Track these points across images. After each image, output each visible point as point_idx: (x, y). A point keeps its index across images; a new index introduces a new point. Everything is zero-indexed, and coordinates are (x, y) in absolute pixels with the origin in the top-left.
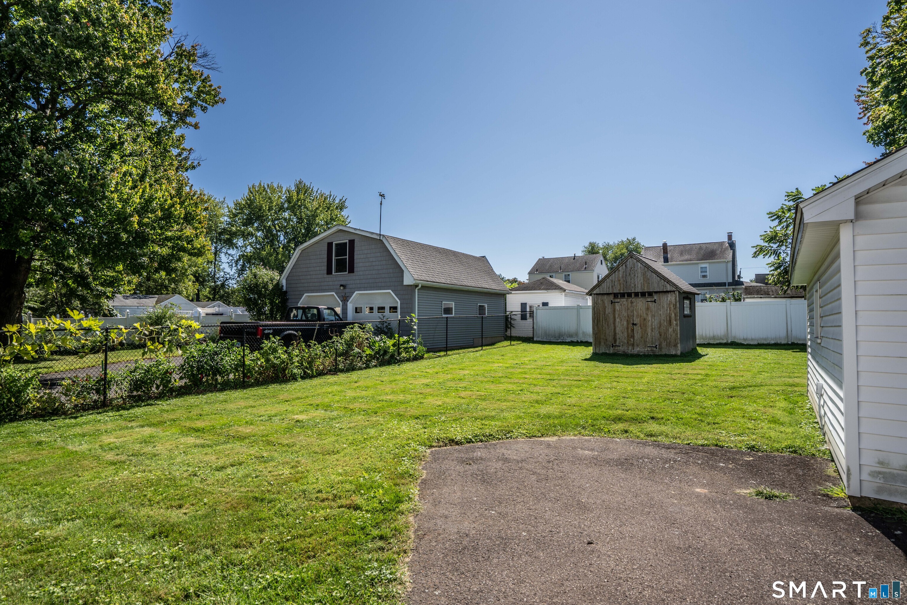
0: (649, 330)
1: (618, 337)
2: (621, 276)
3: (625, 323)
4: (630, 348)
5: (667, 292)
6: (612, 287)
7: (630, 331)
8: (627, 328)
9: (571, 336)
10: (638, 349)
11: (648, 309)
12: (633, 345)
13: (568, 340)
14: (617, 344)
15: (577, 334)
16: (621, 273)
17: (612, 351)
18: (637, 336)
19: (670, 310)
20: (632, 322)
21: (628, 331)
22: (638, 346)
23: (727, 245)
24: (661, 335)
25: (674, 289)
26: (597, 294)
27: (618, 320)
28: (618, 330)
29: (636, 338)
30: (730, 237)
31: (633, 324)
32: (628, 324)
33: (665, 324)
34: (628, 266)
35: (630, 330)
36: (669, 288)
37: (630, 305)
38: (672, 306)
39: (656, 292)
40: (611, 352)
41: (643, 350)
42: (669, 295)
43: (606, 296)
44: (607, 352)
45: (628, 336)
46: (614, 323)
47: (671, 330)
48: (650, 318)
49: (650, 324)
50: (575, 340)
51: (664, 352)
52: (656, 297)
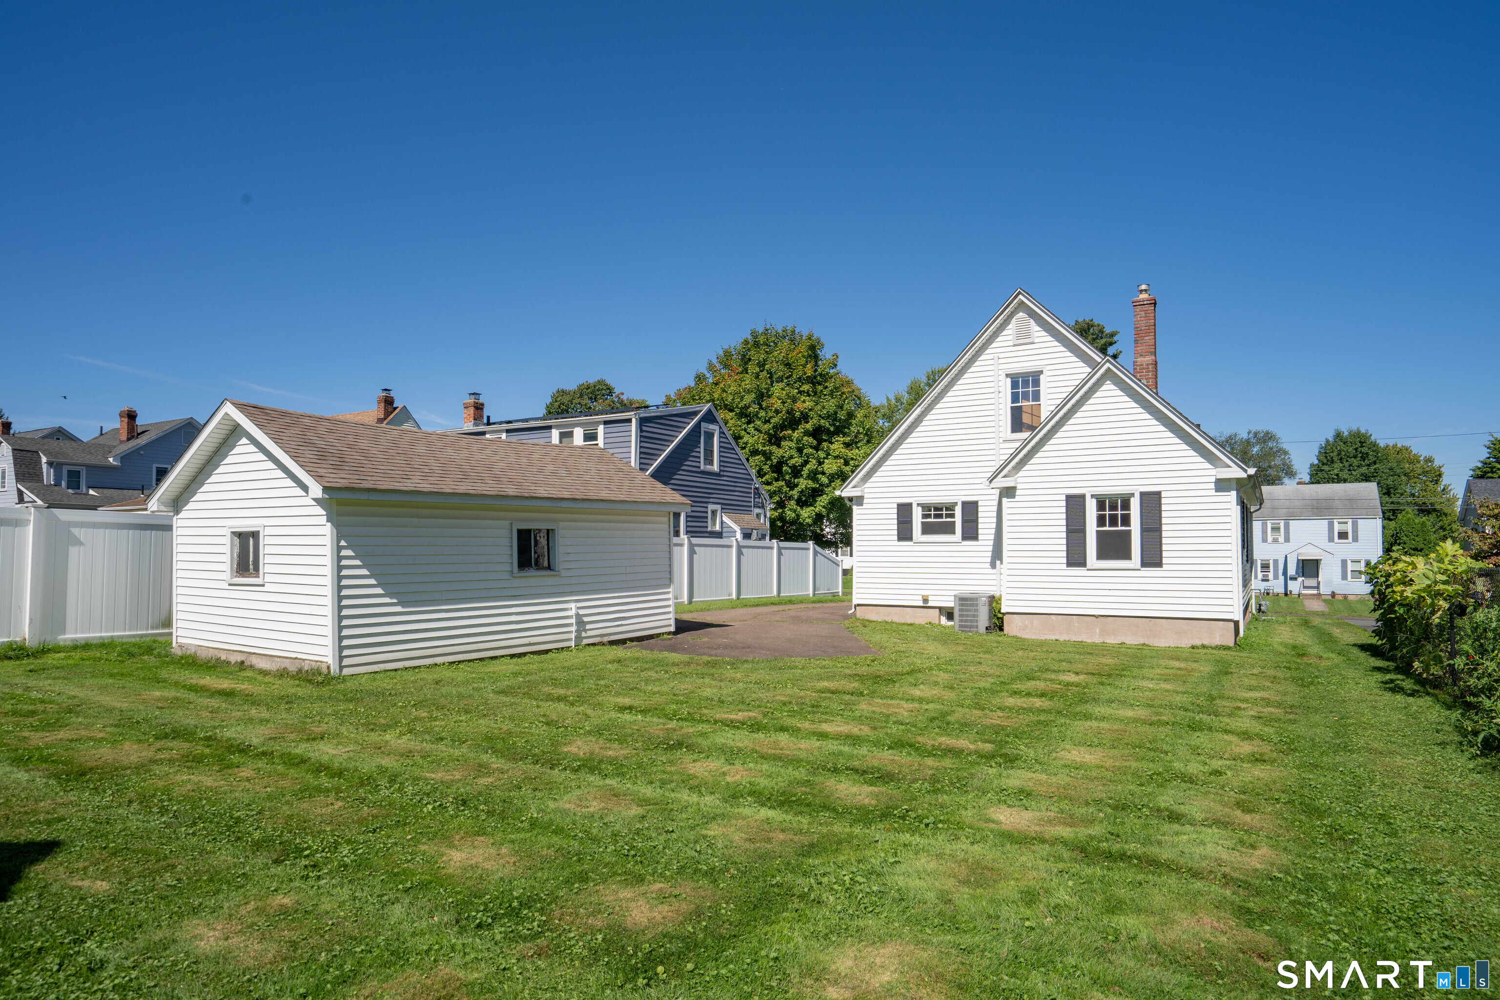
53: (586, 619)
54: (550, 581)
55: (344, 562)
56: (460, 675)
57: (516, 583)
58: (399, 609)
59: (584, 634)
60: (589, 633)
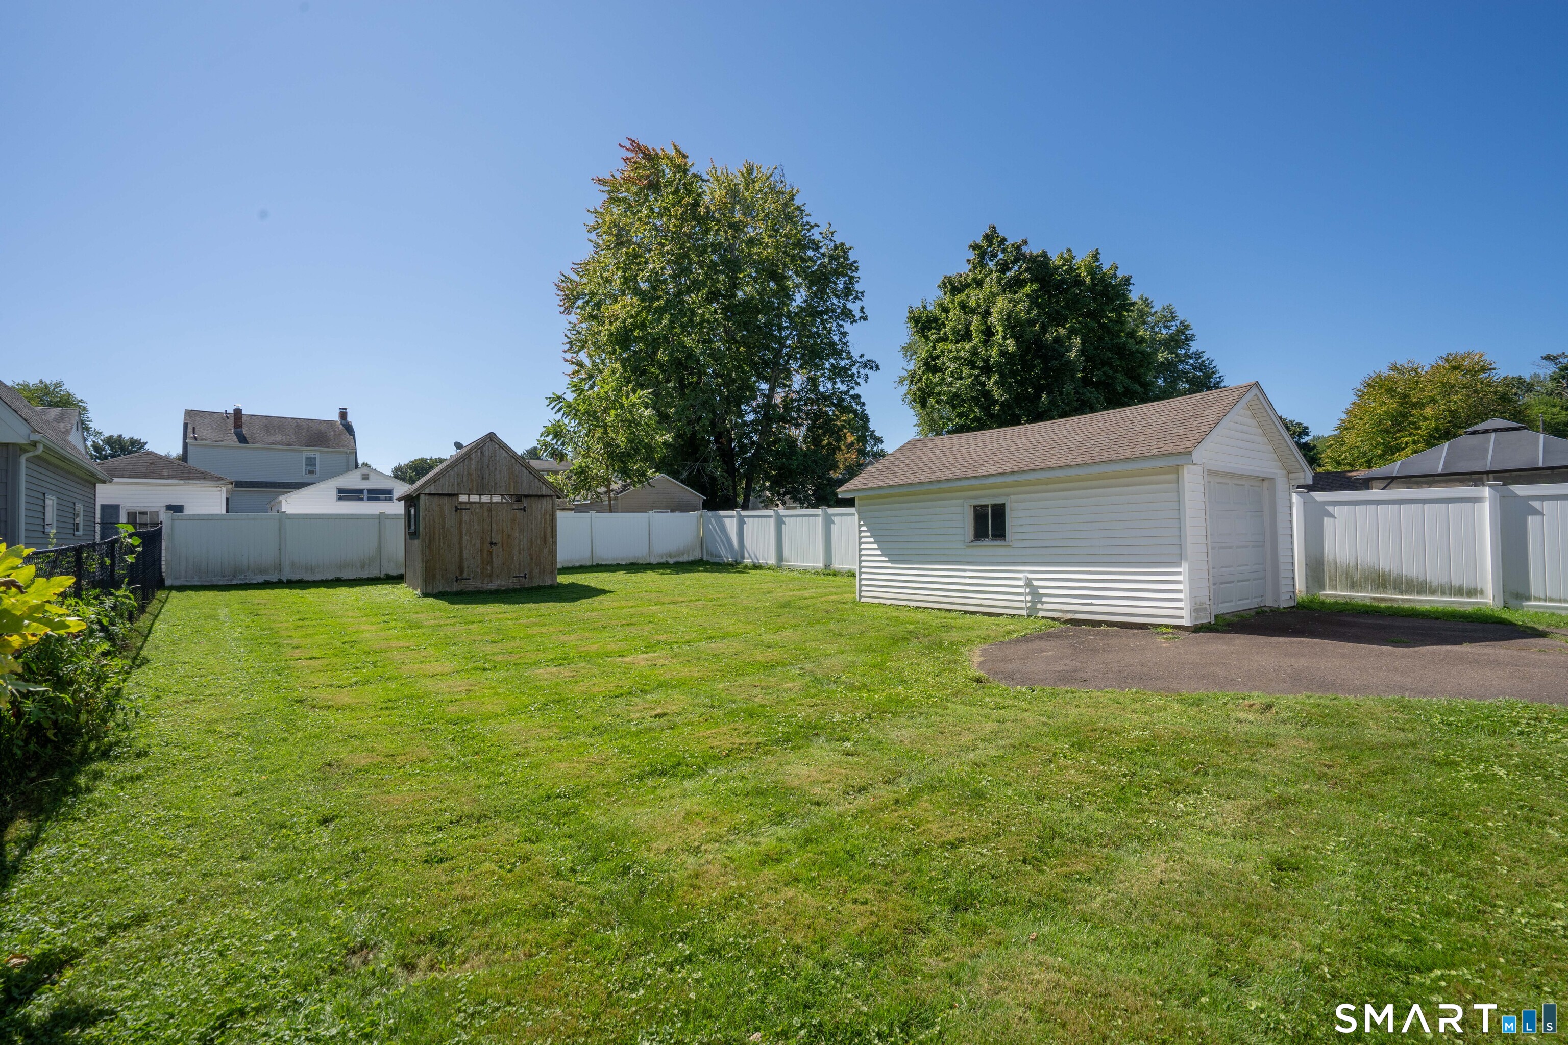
0: (515, 552)
1: (465, 565)
2: (473, 467)
3: (478, 542)
4: (486, 581)
5: (543, 496)
6: (458, 484)
7: (485, 555)
8: (482, 550)
9: (262, 571)
10: (499, 582)
11: (513, 521)
12: (491, 576)
13: (260, 579)
14: (465, 575)
15: (279, 568)
16: (473, 462)
17: (455, 587)
18: (497, 562)
19: (545, 522)
20: (489, 540)
21: (482, 555)
22: (498, 576)
23: (341, 427)
24: (532, 559)
25: (552, 493)
26: (430, 494)
27: (466, 538)
28: (466, 553)
29: (495, 565)
30: (343, 415)
31: (491, 544)
32: (483, 543)
33: (538, 542)
34: (486, 453)
35: (485, 552)
36: (545, 491)
37: (486, 514)
38: (547, 517)
39: (526, 496)
40: (454, 589)
41: (505, 583)
42: (544, 501)
43: (446, 498)
44: (448, 590)
45: (482, 562)
46: (460, 543)
47: (546, 551)
48: (517, 534)
49: (517, 542)
50: (274, 578)
51: (537, 582)
52: (525, 503)
53: (1041, 591)
54: (1002, 551)
55: (863, 540)
56: (919, 616)
57: (969, 551)
58: (889, 565)
59: (1039, 606)
60: (1046, 606)
